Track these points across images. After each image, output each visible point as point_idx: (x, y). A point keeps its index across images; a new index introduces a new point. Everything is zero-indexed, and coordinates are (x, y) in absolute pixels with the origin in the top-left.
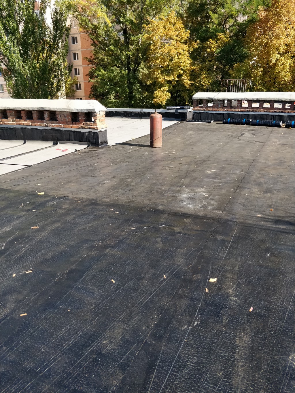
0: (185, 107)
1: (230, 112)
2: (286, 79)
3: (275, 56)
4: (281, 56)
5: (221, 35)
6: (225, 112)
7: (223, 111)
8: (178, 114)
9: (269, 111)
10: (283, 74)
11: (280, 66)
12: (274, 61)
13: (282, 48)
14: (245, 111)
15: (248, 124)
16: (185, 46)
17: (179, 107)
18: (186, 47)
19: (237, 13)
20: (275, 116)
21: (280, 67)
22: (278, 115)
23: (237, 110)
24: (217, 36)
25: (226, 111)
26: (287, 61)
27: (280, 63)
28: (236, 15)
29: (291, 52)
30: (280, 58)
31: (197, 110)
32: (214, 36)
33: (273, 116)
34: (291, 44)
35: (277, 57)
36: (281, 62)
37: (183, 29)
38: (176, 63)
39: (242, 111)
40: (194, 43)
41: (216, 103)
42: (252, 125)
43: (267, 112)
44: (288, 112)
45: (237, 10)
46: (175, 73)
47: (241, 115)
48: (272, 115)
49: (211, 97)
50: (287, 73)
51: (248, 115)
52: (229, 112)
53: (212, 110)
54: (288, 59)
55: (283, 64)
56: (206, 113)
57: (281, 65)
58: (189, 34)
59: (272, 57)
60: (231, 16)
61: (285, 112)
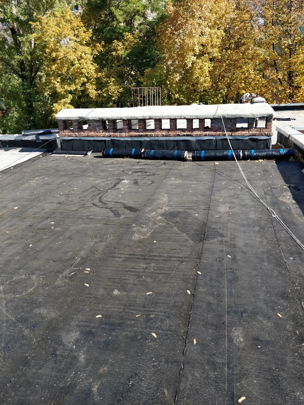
0: (52, 131)
1: (115, 138)
2: (206, 85)
3: (190, 59)
4: (197, 58)
5: (128, 35)
6: (107, 139)
7: (104, 137)
8: (41, 141)
9: (170, 135)
10: (202, 79)
11: (197, 70)
12: (190, 65)
13: (197, 48)
14: (136, 136)
15: (138, 156)
16: (87, 48)
17: (42, 132)
18: (88, 50)
19: (144, 8)
20: (178, 142)
21: (197, 72)
22: (183, 141)
23: (123, 134)
24: (123, 36)
25: (107, 137)
26: (205, 64)
27: (197, 66)
28: (143, 11)
29: (208, 53)
30: (196, 60)
31: (65, 136)
32: (120, 37)
33: (177, 141)
34: (208, 44)
35: (192, 60)
36: (199, 65)
37: (84, 28)
38: (78, 68)
39: (131, 136)
40: (98, 44)
41: (91, 124)
42: (145, 158)
43: (166, 136)
44: (197, 136)
45: (144, 5)
46: (77, 81)
47: (130, 142)
48: (174, 141)
49: (82, 116)
50: (206, 78)
51: (140, 141)
52: (113, 138)
53: (88, 136)
54: (206, 62)
55: (201, 68)
56: (80, 139)
57: (199, 69)
58: (92, 34)
59: (187, 59)
60: (137, 12)
61: (191, 136)
